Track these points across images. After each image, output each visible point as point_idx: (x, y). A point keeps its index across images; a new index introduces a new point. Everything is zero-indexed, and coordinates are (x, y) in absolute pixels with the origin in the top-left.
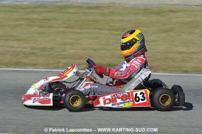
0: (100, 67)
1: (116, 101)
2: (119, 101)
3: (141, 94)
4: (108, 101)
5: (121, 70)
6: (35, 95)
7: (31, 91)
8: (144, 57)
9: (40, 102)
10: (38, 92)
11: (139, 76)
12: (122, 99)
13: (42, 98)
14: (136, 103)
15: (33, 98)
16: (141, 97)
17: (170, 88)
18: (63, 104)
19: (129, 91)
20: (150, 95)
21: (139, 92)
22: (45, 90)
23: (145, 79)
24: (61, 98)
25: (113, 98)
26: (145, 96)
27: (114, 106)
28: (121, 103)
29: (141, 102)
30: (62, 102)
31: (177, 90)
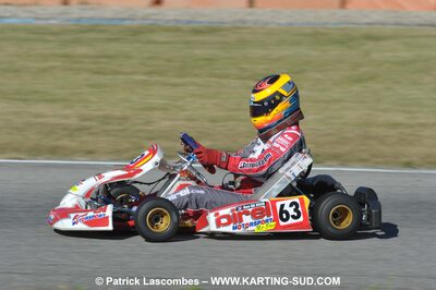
0: (209, 151)
1: (241, 220)
2: (247, 219)
3: (291, 205)
4: (224, 221)
5: (251, 156)
6: (76, 209)
7: (68, 202)
8: (298, 130)
9: (86, 223)
10: (83, 203)
11: (287, 170)
12: (254, 216)
13: (91, 214)
14: (282, 223)
15: (72, 215)
16: (291, 211)
17: (351, 192)
18: (133, 227)
19: (267, 200)
20: (310, 208)
21: (287, 202)
22: (96, 200)
23: (300, 175)
24: (129, 214)
25: (234, 214)
26: (300, 209)
27: (236, 231)
28: (251, 224)
29: (291, 221)
30: (131, 223)
31: (365, 197)
